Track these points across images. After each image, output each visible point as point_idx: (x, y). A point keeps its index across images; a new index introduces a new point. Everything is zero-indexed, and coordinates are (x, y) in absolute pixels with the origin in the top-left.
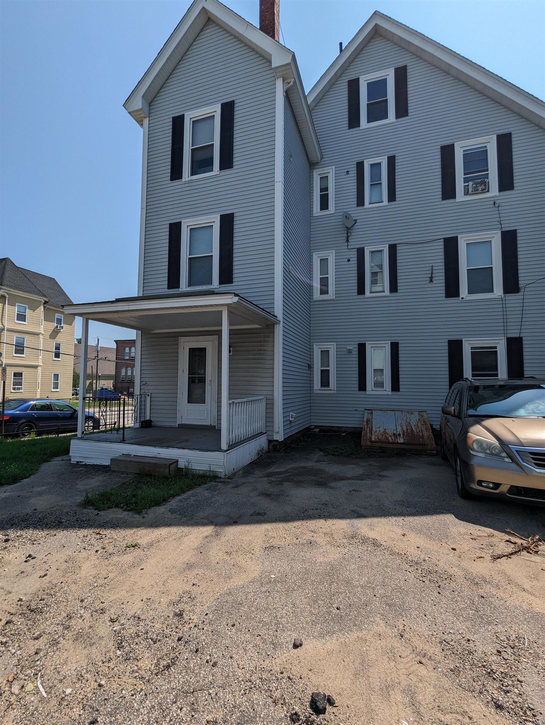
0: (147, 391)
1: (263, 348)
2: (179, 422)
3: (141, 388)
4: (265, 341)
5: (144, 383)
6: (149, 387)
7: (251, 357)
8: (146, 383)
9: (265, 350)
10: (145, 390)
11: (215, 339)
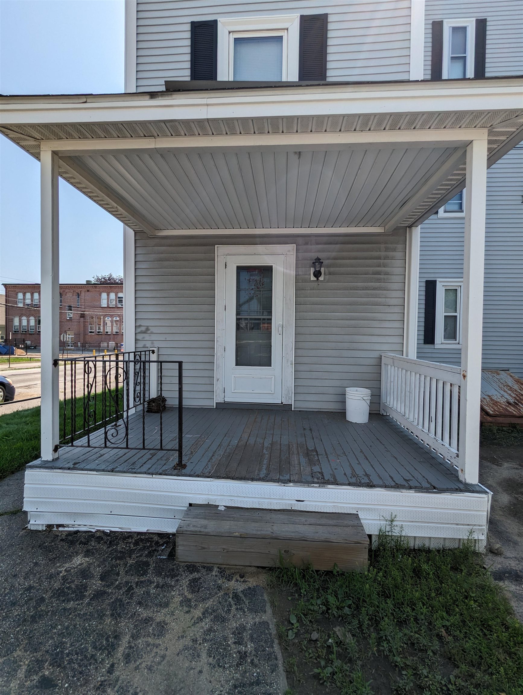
0: (148, 344)
1: (383, 269)
2: (218, 398)
3: (138, 337)
4: (386, 258)
5: (143, 329)
6: (154, 337)
7: (360, 284)
8: (147, 329)
9: (387, 274)
10: (144, 343)
11: (289, 251)
